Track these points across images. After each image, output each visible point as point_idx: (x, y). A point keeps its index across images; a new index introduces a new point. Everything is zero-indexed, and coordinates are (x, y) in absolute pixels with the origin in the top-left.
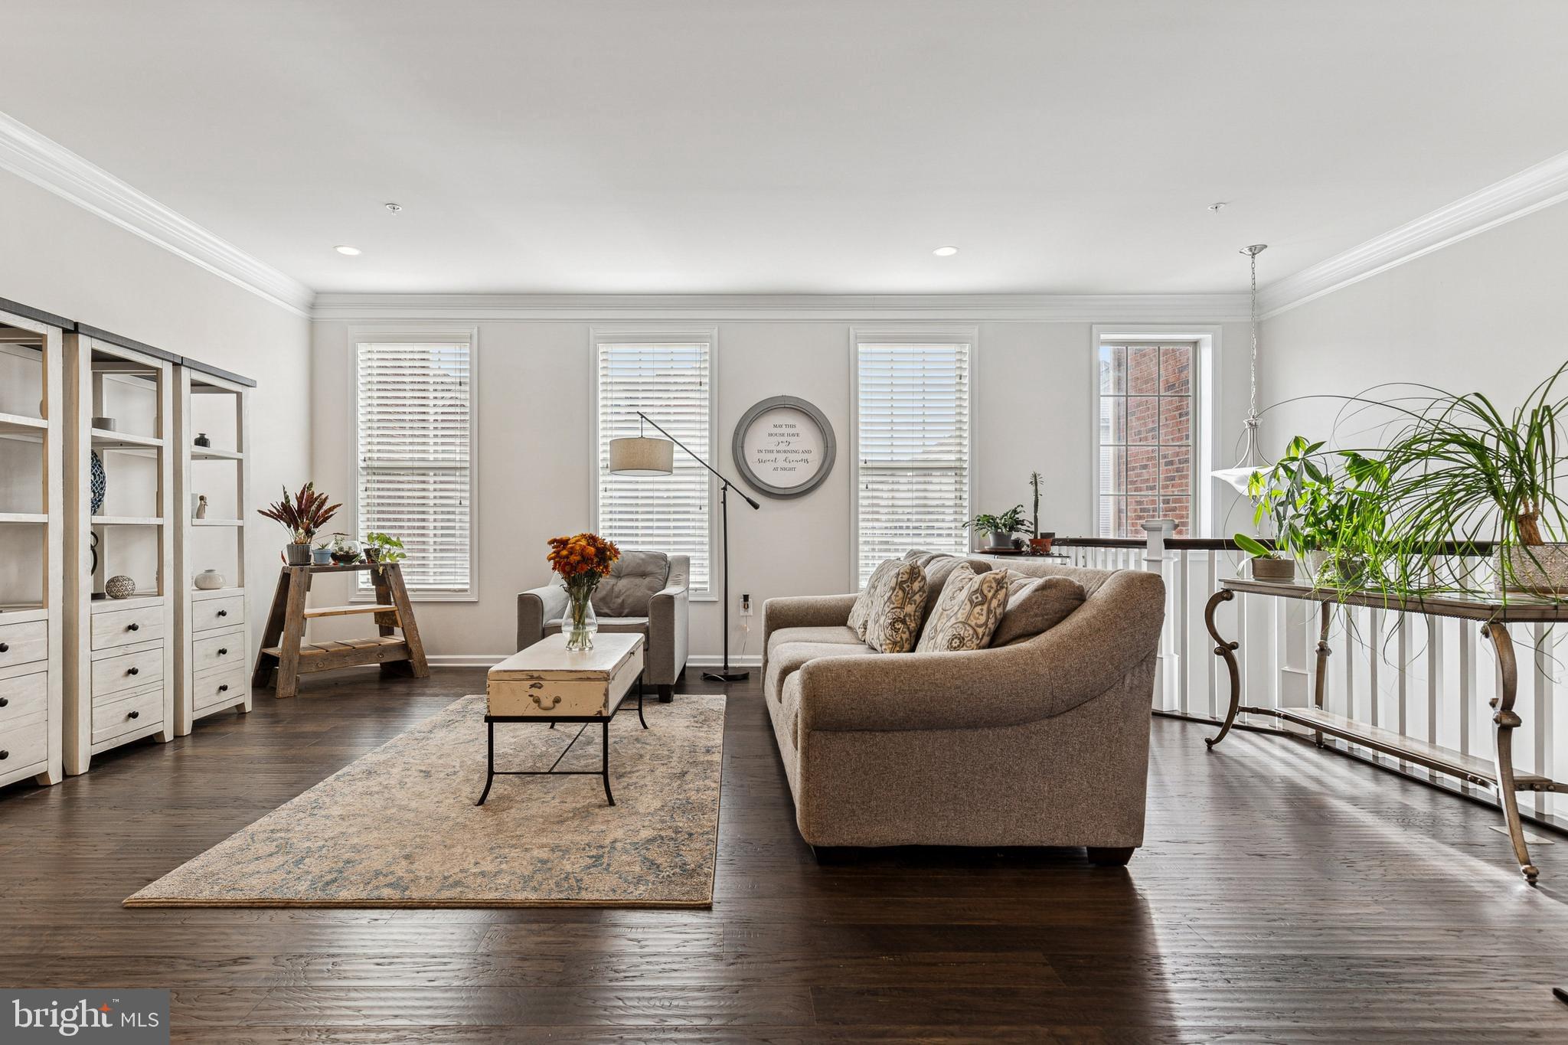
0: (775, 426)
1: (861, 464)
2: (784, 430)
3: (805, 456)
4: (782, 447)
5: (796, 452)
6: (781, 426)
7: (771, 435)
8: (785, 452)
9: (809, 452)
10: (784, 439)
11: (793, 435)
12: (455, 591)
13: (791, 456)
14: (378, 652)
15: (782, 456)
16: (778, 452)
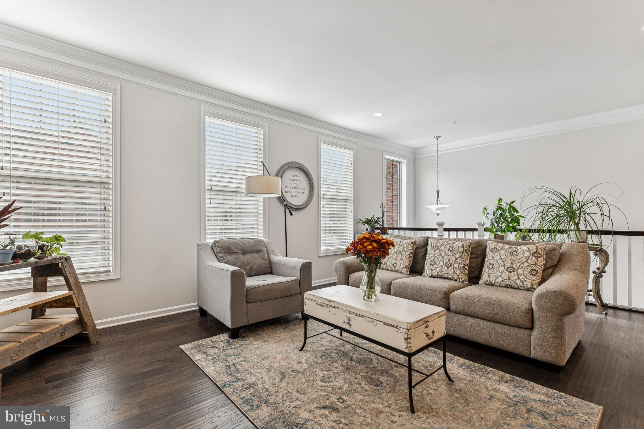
0: (292, 176)
1: (322, 196)
2: (295, 178)
3: (303, 191)
4: (294, 186)
5: (299, 188)
6: (294, 176)
7: (290, 179)
8: (295, 188)
9: (304, 189)
10: (295, 182)
11: (299, 181)
12: (100, 273)
13: (298, 191)
14: (61, 332)
15: (294, 190)
16: (293, 188)
